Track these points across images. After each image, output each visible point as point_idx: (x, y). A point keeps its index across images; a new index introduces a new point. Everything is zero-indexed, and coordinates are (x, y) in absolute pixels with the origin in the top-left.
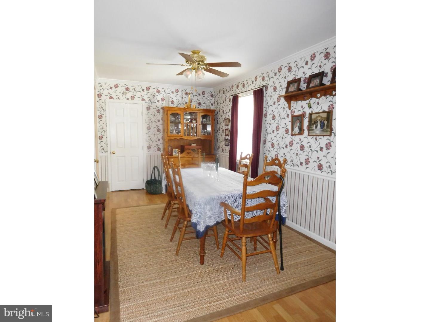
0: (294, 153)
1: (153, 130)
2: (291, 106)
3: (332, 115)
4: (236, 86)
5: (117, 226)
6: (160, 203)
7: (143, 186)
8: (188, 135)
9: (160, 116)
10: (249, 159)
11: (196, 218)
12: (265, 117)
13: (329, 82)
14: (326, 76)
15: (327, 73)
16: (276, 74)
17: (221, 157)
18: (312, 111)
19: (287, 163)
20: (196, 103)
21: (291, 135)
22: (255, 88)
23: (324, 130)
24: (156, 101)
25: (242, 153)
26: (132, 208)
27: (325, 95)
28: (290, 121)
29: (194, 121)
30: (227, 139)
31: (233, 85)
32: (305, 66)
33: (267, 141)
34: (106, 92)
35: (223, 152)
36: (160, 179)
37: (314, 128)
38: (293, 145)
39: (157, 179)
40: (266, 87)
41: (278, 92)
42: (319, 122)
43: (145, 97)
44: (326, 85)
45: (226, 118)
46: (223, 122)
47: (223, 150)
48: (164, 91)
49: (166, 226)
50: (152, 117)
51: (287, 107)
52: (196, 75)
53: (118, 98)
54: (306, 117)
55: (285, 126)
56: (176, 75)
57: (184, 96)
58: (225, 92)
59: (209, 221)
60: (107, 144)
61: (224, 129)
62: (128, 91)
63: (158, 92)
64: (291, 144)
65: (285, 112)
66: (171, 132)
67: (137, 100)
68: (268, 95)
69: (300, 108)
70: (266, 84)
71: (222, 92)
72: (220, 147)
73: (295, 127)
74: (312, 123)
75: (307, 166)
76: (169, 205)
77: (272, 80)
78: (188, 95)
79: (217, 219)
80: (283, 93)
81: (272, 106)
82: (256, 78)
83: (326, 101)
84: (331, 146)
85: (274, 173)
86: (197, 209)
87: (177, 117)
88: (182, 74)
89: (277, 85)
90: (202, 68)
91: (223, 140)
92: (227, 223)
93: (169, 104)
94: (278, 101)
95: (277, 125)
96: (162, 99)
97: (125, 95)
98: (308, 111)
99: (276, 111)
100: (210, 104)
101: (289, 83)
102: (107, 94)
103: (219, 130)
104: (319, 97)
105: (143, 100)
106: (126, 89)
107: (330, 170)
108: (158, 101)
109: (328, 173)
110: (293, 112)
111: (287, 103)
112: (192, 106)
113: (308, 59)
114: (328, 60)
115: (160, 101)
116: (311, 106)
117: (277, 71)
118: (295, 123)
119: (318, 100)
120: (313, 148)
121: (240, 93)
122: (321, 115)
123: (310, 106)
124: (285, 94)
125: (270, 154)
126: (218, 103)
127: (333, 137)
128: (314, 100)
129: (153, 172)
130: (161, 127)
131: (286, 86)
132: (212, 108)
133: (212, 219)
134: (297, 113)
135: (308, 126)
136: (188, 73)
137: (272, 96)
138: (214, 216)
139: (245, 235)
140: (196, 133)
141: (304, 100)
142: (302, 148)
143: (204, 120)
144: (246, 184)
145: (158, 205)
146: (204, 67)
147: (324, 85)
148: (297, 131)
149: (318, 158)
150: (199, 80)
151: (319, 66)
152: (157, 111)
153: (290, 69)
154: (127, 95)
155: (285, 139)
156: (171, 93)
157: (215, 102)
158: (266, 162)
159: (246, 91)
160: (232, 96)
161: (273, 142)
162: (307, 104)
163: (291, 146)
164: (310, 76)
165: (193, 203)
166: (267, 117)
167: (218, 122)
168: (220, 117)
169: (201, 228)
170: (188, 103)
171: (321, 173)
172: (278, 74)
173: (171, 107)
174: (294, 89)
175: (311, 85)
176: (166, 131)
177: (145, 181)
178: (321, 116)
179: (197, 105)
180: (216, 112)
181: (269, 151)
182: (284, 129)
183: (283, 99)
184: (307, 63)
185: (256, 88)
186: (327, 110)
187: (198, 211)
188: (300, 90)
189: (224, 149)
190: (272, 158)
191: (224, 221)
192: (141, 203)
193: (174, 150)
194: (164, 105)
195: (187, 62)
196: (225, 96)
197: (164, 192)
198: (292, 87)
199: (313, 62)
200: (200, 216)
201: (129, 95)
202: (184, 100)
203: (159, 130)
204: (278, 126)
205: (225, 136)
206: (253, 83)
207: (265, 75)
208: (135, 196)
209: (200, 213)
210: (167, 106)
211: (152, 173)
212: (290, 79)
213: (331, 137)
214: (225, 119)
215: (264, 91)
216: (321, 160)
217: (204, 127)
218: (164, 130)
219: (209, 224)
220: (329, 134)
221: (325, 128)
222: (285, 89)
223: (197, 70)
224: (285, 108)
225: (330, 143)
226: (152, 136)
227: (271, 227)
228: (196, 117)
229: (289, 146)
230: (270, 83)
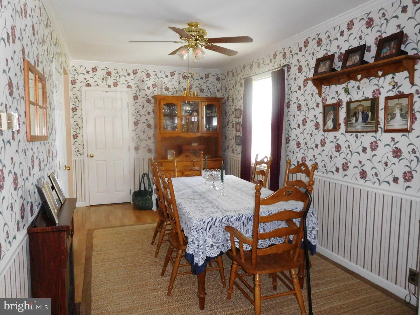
0: (327, 156)
1: (142, 126)
2: (322, 92)
3: (378, 103)
4: (249, 66)
5: (93, 254)
6: (150, 221)
7: (130, 199)
8: (187, 131)
9: (150, 108)
10: (267, 163)
11: (192, 247)
12: (288, 107)
13: (373, 59)
14: (369, 50)
15: (370, 47)
16: (300, 50)
17: (232, 159)
18: (350, 98)
19: (317, 169)
20: (198, 90)
21: (322, 131)
22: (273, 68)
23: (367, 123)
24: (146, 88)
25: (257, 155)
26: (114, 228)
27: (367, 77)
28: (320, 113)
29: (195, 114)
30: (239, 136)
31: (245, 65)
32: (340, 38)
33: (291, 139)
34: (81, 78)
35: (233, 154)
36: (150, 190)
37: (354, 121)
38: (326, 145)
39: (147, 189)
40: (289, 67)
41: (304, 74)
42: (360, 113)
43: (132, 84)
44: (368, 63)
45: (237, 108)
46: (233, 113)
47: (233, 150)
48: (156, 75)
49: (157, 254)
50: (140, 109)
51: (317, 93)
52: (194, 54)
53: (97, 85)
54: (342, 106)
55: (315, 119)
56: (169, 55)
57: (182, 80)
58: (235, 74)
59: (210, 251)
60: (83, 145)
61: (234, 123)
62: (110, 75)
63: (148, 75)
64: (323, 143)
65: (314, 100)
66: (164, 129)
67: (122, 87)
68: (290, 77)
69: (334, 95)
70: (289, 63)
71: (231, 74)
72: (230, 146)
73: (328, 121)
74: (351, 114)
75: (345, 173)
76: (160, 225)
77: (296, 57)
78: (187, 79)
79: (221, 249)
80: (311, 75)
81: (296, 92)
82: (275, 55)
83: (369, 84)
84: (377, 146)
85: (299, 182)
86: (194, 236)
87: (173, 108)
88: (176, 54)
89: (303, 64)
90: (201, 46)
91: (233, 137)
92: (235, 254)
93: (161, 91)
94: (305, 86)
95: (304, 117)
96: (153, 84)
97: (106, 80)
98: (345, 99)
99: (302, 99)
100: (216, 91)
101: (319, 61)
102: (83, 80)
103: (228, 125)
104: (359, 79)
105: (129, 87)
106: (107, 73)
107: (377, 179)
108: (148, 88)
109: (375, 182)
110: (324, 100)
111: (317, 88)
112: (192, 93)
113: (344, 28)
114: (371, 29)
115: (151, 88)
116: (349, 91)
117: (302, 45)
118: (327, 115)
119: (358, 83)
120: (353, 149)
121: (255, 75)
122: (362, 103)
123: (347, 92)
124: (314, 76)
125: (295, 157)
126: (226, 89)
127: (381, 133)
128: (352, 83)
129: (143, 180)
130: (152, 122)
131: (314, 66)
132: (218, 95)
133: (214, 249)
134: (329, 102)
135: (345, 119)
136: (183, 52)
137: (296, 78)
138: (218, 245)
139: (259, 271)
140: (198, 128)
141: (340, 83)
142: (338, 148)
143: (208, 111)
144: (258, 202)
145: (148, 225)
146: (205, 43)
147: (367, 63)
148: (331, 126)
149: (360, 162)
150: (198, 61)
151: (358, 37)
152: (147, 100)
153: (319, 42)
154: (108, 81)
155: (315, 137)
156: (164, 77)
157: (223, 87)
158: (289, 169)
159: (262, 72)
160: (244, 79)
161: (298, 140)
162: (344, 89)
163: (323, 146)
164: (346, 51)
165: (189, 226)
166: (290, 107)
167: (226, 113)
168: (229, 107)
169: (200, 260)
170: (186, 90)
171: (365, 182)
172: (303, 50)
173: (166, 95)
174: (326, 69)
175: (348, 64)
176: (158, 127)
177: (133, 191)
178: (363, 106)
179: (199, 91)
180: (224, 100)
181: (293, 153)
182: (313, 123)
183: (310, 83)
184: (342, 34)
185: (275, 69)
186: (371, 97)
187: (194, 238)
188: (334, 70)
189: (235, 150)
190: (298, 162)
191: (231, 250)
192: (126, 222)
193: (169, 152)
194: (156, 93)
195: (181, 37)
196: (236, 79)
197: (154, 208)
198: (323, 67)
199: (351, 31)
200: (198, 245)
201: (111, 81)
202: (181, 86)
203: (149, 126)
204: (305, 119)
205: (235, 132)
206: (271, 62)
207: (287, 51)
208: (119, 212)
209: (198, 241)
210: (159, 94)
211: (141, 182)
212: (320, 55)
213: (377, 133)
214: (236, 110)
215: (286, 72)
216: (364, 165)
217: (209, 120)
218: (156, 126)
219: (211, 256)
220: (374, 129)
221: (369, 121)
222: (314, 69)
223: (195, 48)
224: (314, 94)
225: (376, 142)
226: (141, 134)
227: (295, 260)
228: (197, 107)
229: (320, 146)
230: (294, 61)
